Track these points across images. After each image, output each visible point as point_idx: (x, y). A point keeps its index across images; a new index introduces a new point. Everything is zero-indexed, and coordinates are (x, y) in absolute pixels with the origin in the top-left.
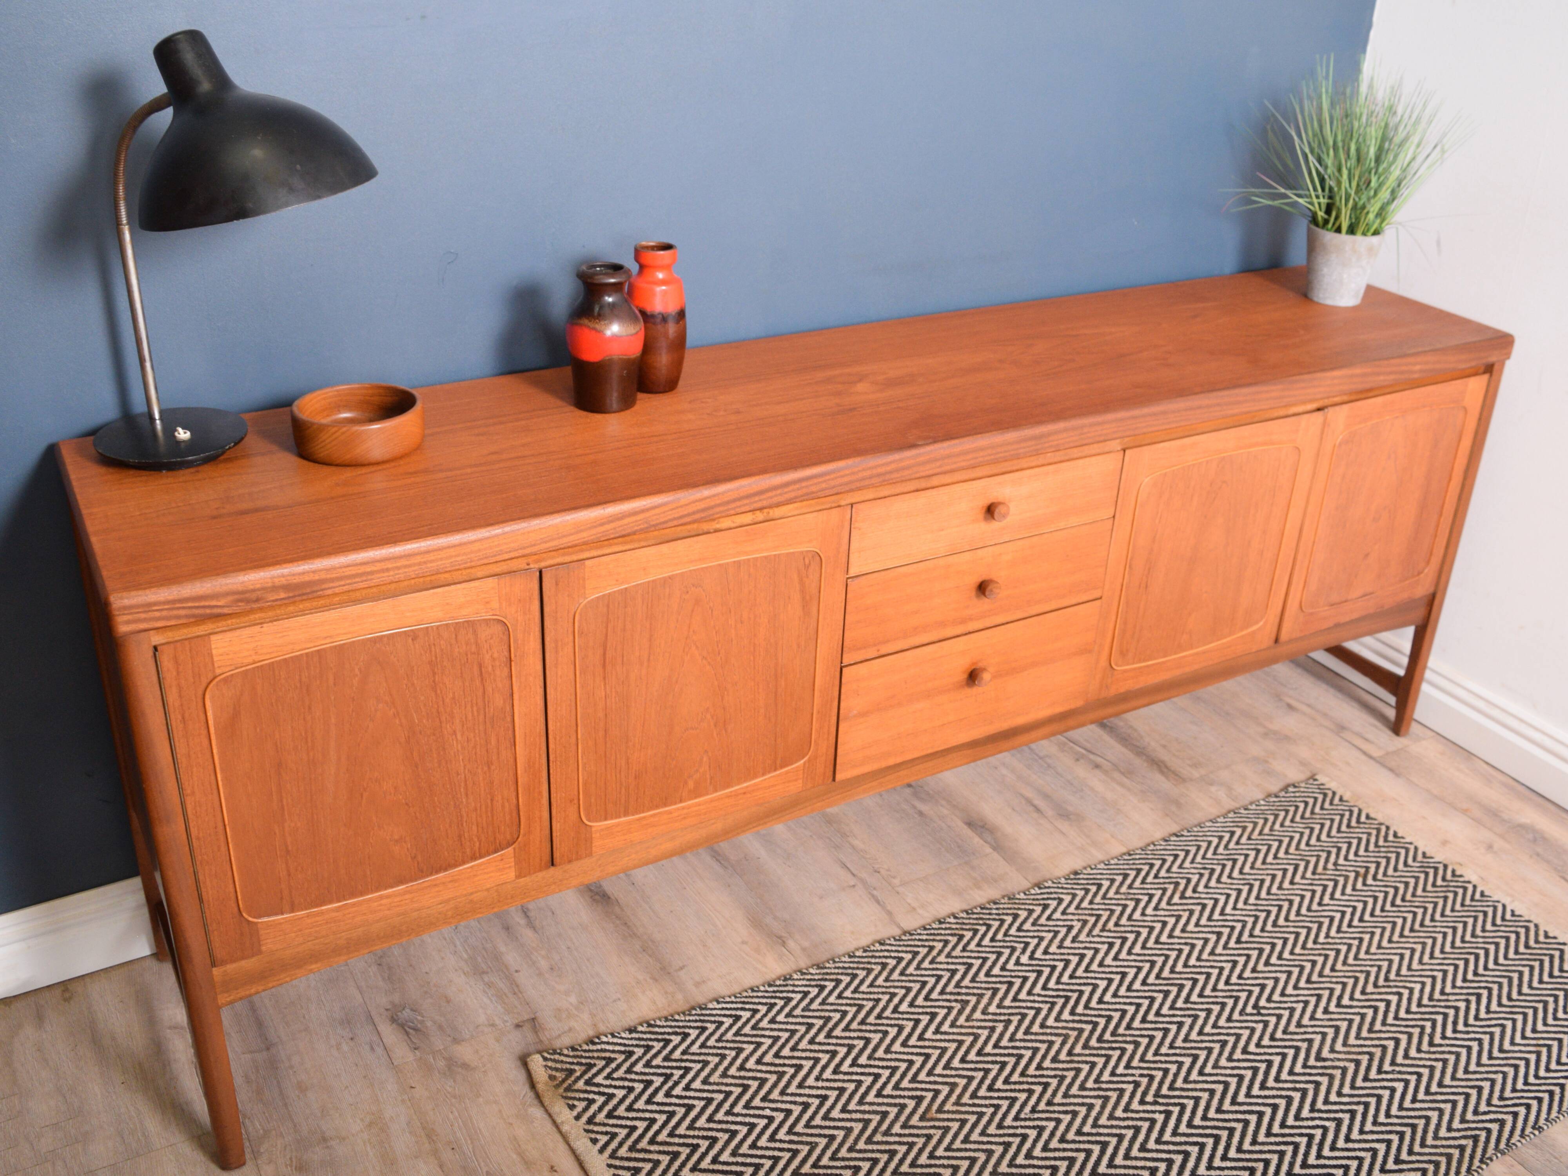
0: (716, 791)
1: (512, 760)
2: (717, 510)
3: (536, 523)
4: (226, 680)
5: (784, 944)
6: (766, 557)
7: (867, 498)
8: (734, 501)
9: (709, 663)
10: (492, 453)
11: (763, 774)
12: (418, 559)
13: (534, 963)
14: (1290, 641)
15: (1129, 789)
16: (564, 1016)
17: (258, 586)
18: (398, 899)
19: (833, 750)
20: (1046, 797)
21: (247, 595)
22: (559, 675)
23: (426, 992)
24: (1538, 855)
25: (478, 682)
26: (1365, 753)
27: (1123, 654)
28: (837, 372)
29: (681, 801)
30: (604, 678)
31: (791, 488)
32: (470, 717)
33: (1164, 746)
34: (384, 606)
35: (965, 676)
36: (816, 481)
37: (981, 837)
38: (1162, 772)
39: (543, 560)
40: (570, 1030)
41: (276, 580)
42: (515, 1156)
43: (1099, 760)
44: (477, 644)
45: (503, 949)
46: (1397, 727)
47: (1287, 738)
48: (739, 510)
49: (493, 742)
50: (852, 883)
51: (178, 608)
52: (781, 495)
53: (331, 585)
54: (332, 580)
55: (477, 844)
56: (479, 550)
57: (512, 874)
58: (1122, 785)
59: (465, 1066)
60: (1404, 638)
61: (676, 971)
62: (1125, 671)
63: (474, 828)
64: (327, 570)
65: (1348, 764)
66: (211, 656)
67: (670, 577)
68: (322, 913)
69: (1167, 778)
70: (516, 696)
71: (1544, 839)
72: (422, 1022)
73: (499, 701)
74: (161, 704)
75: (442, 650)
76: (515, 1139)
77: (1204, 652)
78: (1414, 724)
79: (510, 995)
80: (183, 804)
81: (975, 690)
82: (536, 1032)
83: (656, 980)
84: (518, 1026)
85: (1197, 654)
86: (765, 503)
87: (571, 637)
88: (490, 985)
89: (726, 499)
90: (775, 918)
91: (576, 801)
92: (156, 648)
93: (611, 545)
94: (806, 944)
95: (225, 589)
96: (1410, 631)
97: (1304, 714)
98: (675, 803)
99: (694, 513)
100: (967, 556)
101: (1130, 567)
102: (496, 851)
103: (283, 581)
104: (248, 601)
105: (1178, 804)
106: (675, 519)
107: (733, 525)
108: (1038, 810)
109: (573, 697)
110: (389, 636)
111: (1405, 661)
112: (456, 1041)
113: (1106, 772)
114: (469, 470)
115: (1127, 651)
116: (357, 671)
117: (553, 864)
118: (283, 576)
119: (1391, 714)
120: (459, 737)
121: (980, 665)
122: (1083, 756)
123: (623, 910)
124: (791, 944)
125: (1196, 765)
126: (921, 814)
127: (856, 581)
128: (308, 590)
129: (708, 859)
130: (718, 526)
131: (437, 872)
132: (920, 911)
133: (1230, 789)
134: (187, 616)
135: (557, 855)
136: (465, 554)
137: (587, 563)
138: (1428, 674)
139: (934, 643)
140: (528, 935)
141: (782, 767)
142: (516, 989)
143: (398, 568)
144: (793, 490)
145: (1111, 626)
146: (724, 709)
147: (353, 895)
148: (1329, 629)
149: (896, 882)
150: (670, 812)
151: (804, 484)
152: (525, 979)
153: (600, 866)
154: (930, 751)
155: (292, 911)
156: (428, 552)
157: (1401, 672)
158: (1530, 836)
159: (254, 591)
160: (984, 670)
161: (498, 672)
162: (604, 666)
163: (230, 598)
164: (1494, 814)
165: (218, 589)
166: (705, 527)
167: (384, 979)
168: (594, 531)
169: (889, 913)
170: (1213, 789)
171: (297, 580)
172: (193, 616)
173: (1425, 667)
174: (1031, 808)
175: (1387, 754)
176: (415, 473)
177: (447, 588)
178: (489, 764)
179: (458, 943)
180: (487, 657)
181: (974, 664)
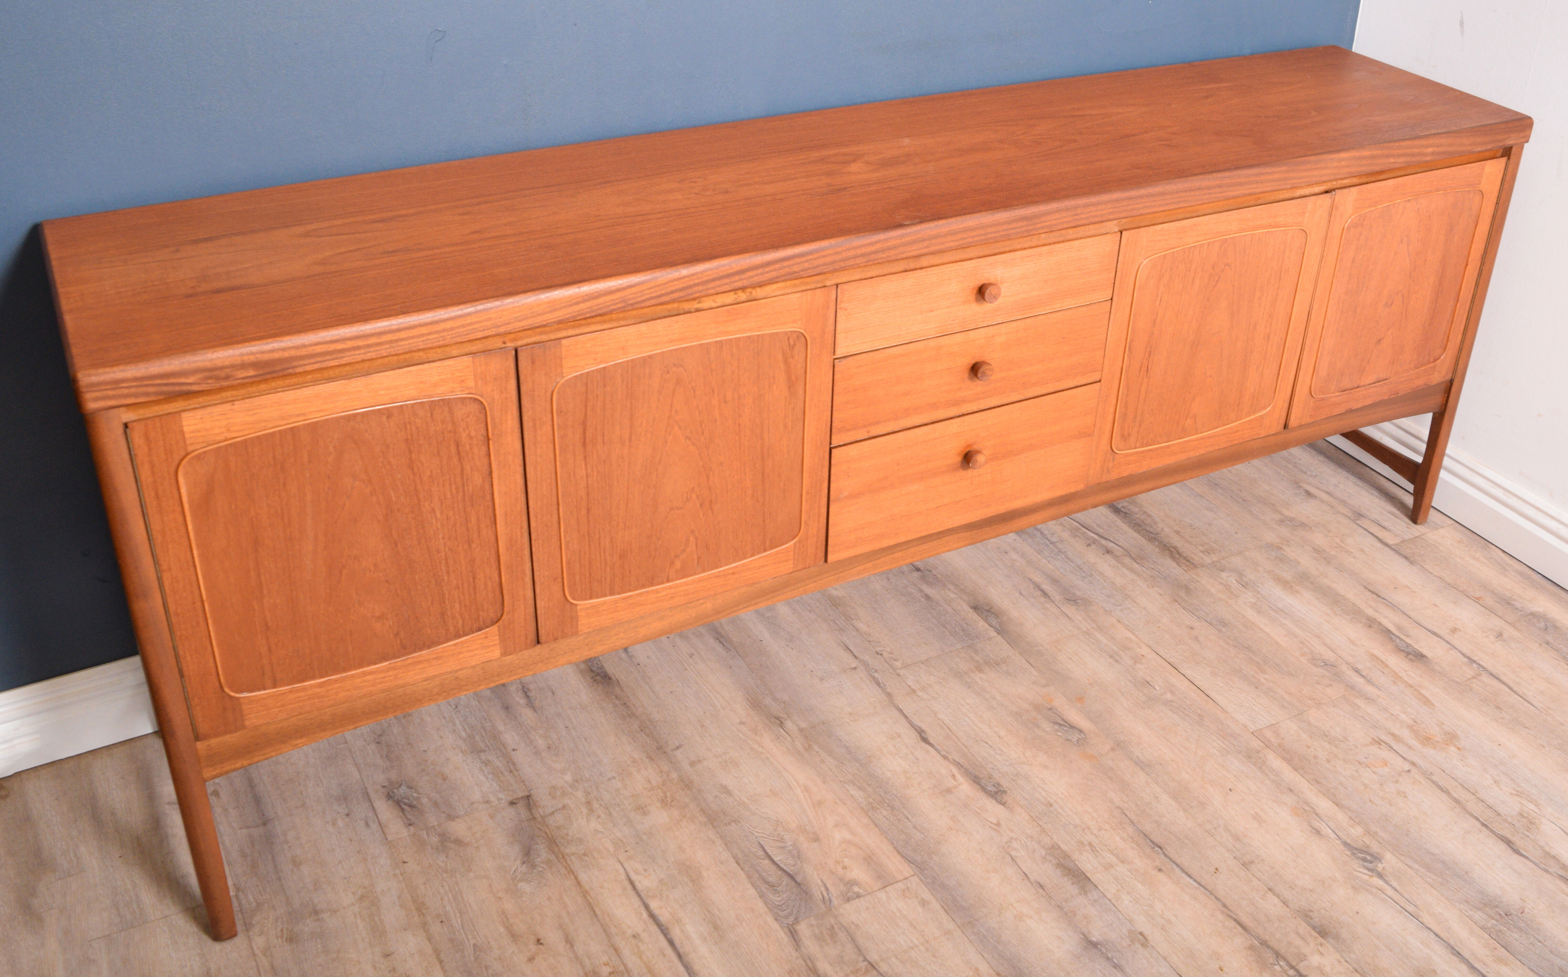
0: (704, 571)
1: (493, 539)
2: (696, 289)
3: (509, 300)
4: (198, 457)
5: (781, 725)
6: (749, 337)
7: (853, 278)
8: (714, 280)
9: (694, 444)
10: (474, 233)
11: (752, 555)
12: (390, 337)
13: (531, 742)
14: (1300, 427)
15: (1139, 575)
16: (558, 793)
17: (227, 363)
18: (382, 675)
19: (824, 531)
20: (1055, 581)
21: (216, 373)
22: (538, 454)
23: (423, 770)
24: (1548, 643)
25: (455, 460)
26: (1380, 540)
27: (1124, 437)
28: (832, 152)
29: (668, 581)
30: (585, 457)
31: (772, 267)
32: (449, 495)
33: (1177, 532)
34: (358, 384)
35: (960, 459)
36: (798, 260)
37: (986, 621)
38: (1173, 558)
39: (521, 338)
40: (564, 807)
41: (246, 358)
42: (502, 929)
43: (1110, 545)
44: (453, 422)
45: (501, 727)
46: (1415, 514)
47: (1303, 525)
48: (719, 290)
49: (473, 519)
50: (854, 665)
51: (147, 385)
52: (762, 274)
53: (302, 362)
54: (302, 358)
55: (460, 622)
56: (452, 329)
57: (497, 653)
58: (1132, 570)
59: (459, 842)
60: (1422, 425)
61: (672, 750)
62: (1127, 455)
63: (457, 606)
64: (297, 348)
65: (1363, 551)
66: (182, 433)
67: (650, 357)
68: (304, 689)
69: (1178, 564)
70: (495, 475)
71: (1556, 627)
72: (418, 799)
73: (477, 479)
74: (133, 480)
75: (417, 428)
76: (504, 913)
77: (1209, 437)
78: (1432, 511)
79: (506, 773)
80: (160, 580)
81: (970, 473)
82: (530, 810)
83: (652, 760)
84: (512, 803)
85: (1202, 438)
86: (746, 283)
87: (550, 416)
88: (486, 763)
89: (705, 279)
90: (775, 699)
91: (560, 580)
92: (126, 426)
93: (589, 324)
94: (803, 725)
95: (194, 366)
96: (1429, 417)
97: (1322, 501)
98: (663, 583)
99: (672, 292)
100: (959, 338)
101: (1130, 349)
102: (480, 630)
103: (252, 358)
104: (218, 378)
105: (1187, 589)
106: (652, 298)
107: (714, 305)
108: (1045, 594)
109: (553, 476)
110: (363, 414)
111: (1423, 447)
112: (451, 817)
113: (1116, 558)
114: (447, 250)
115: (1129, 435)
116: (331, 449)
117: (538, 642)
118: (252, 353)
119: (1409, 500)
120: (438, 515)
121: (975, 447)
122: (1094, 541)
123: (623, 691)
124: (789, 724)
125: (1208, 552)
126: (927, 597)
127: (844, 361)
128: (278, 368)
129: (711, 641)
130: (699, 306)
131: (421, 649)
132: (920, 694)
133: (1241, 575)
134: (155, 394)
135: (542, 632)
136: (437, 332)
137: (564, 342)
138: (1446, 461)
139: (926, 425)
140: (527, 715)
141: (771, 548)
142: (512, 766)
143: (369, 346)
144: (775, 270)
145: (1112, 410)
146: (710, 488)
147: (336, 671)
148: (1341, 414)
149: (898, 664)
150: (657, 592)
151: (786, 263)
152: (522, 757)
153: (587, 645)
154: (924, 534)
155: (275, 686)
156: (399, 330)
157: (1419, 459)
158: (1542, 625)
159: (222, 368)
160: (978, 452)
161: (476, 451)
162: (584, 444)
163: (200, 376)
164: (1507, 602)
165: (186, 366)
166: (687, 306)
167: (382, 757)
168: (569, 310)
169: (889, 695)
170: (1224, 575)
171: (267, 357)
172: (161, 393)
173: (1443, 454)
174: (1039, 593)
175: (1404, 541)
176: (394, 252)
177: (420, 367)
178: (469, 542)
179: (457, 722)
180: (464, 435)
181: (969, 446)
